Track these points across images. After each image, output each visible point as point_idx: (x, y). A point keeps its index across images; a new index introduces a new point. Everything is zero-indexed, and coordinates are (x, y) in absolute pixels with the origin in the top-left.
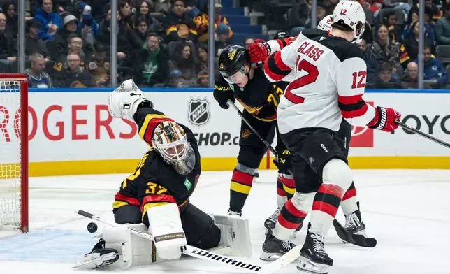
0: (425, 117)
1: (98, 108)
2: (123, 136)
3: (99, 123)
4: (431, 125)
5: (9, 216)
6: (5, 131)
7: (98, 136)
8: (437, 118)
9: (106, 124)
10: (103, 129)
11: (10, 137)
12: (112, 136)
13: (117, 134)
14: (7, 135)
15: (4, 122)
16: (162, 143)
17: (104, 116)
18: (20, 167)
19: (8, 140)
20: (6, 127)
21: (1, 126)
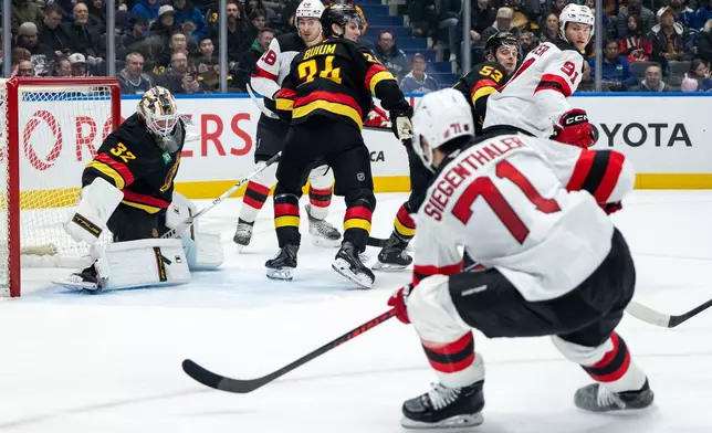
0: (604, 126)
1: (205, 118)
2: (234, 152)
3: (205, 137)
4: (611, 136)
7: (204, 153)
8: (618, 126)
9: (215, 137)
10: (210, 143)
12: (222, 152)
13: (227, 150)
16: (154, 111)
17: (212, 127)
21: (87, 141)
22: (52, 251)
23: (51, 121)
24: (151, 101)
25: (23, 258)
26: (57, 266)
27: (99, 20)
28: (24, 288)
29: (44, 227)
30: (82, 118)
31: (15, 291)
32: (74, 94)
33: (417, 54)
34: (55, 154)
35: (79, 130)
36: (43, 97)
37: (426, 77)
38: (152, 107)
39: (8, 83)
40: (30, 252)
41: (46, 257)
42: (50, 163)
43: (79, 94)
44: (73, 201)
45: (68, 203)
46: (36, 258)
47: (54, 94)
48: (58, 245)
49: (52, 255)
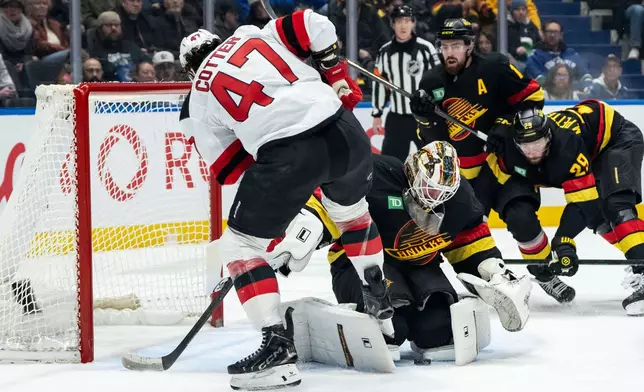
5: (193, 301)
6: (186, 171)
11: (193, 181)
14: (188, 178)
15: (184, 157)
16: (432, 174)
18: (209, 226)
19: (190, 185)
20: (187, 166)
21: (178, 164)
22: (135, 305)
23: (132, 137)
24: (431, 159)
25: (97, 314)
26: (140, 323)
27: (194, 10)
28: (98, 350)
29: (124, 273)
30: (172, 135)
31: (87, 355)
32: (160, 105)
33: (610, 56)
34: (137, 182)
35: (168, 149)
36: (121, 108)
37: (620, 86)
38: (430, 167)
39: (75, 91)
40: (105, 306)
41: (126, 311)
42: (131, 191)
43: (167, 104)
44: (161, 240)
45: (154, 242)
46: (114, 313)
47: (134, 104)
48: (141, 296)
49: (134, 308)
